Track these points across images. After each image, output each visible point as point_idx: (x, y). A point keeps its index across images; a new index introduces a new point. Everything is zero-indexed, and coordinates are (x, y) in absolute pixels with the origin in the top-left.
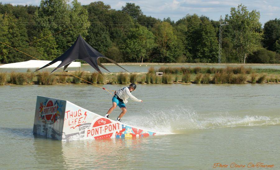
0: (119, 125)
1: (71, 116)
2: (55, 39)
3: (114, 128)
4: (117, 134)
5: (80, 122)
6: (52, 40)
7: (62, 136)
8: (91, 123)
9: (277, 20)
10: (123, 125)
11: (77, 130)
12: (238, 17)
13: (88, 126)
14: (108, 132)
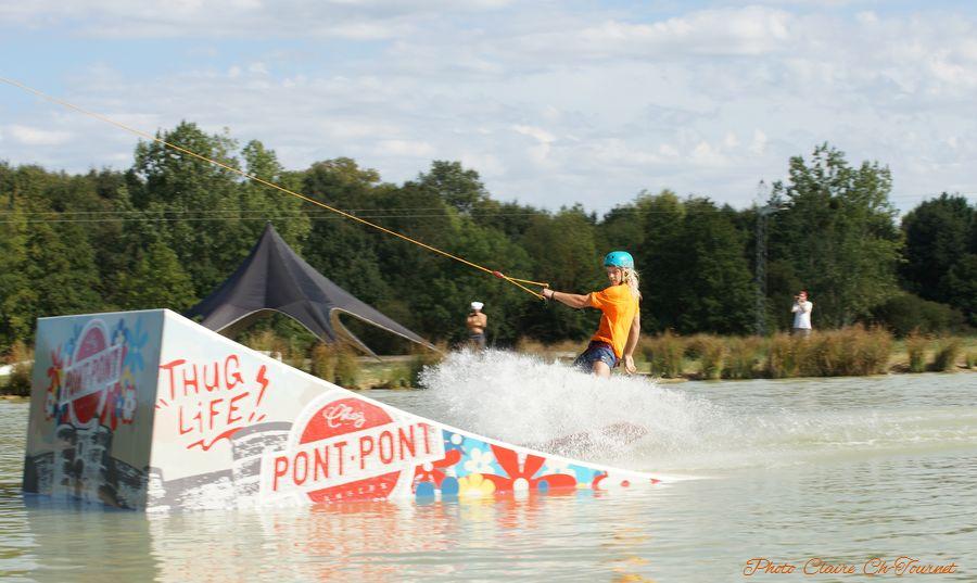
0: (431, 435)
1: (191, 388)
2: (190, 275)
3: (406, 449)
4: (421, 476)
5: (235, 415)
6: (181, 283)
7: (146, 489)
8: (291, 424)
9: (948, 198)
10: (447, 435)
11: (221, 456)
12: (815, 188)
13: (275, 438)
14: (375, 468)
